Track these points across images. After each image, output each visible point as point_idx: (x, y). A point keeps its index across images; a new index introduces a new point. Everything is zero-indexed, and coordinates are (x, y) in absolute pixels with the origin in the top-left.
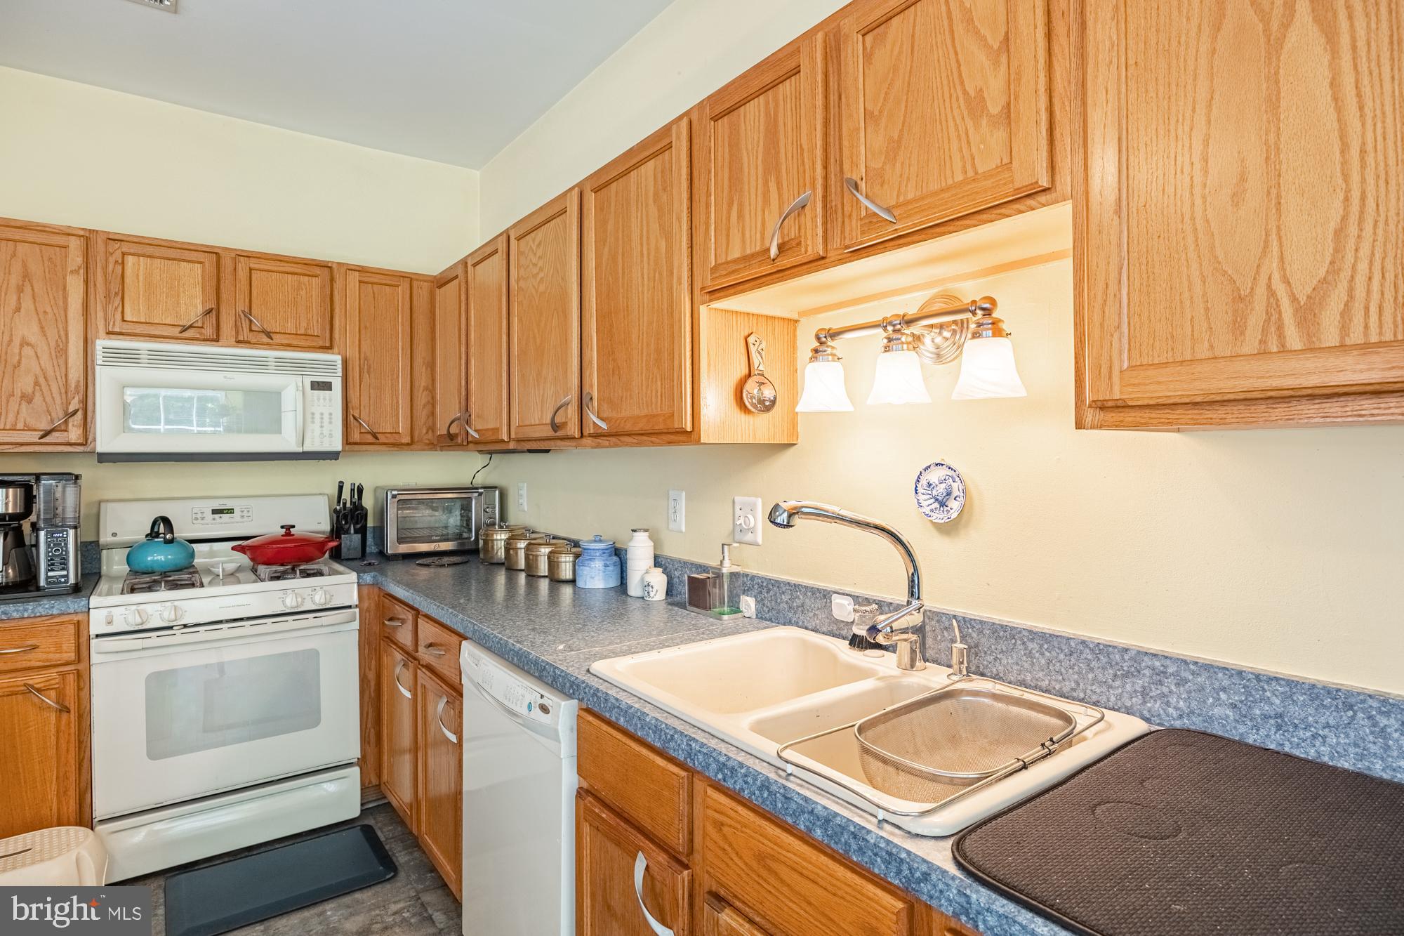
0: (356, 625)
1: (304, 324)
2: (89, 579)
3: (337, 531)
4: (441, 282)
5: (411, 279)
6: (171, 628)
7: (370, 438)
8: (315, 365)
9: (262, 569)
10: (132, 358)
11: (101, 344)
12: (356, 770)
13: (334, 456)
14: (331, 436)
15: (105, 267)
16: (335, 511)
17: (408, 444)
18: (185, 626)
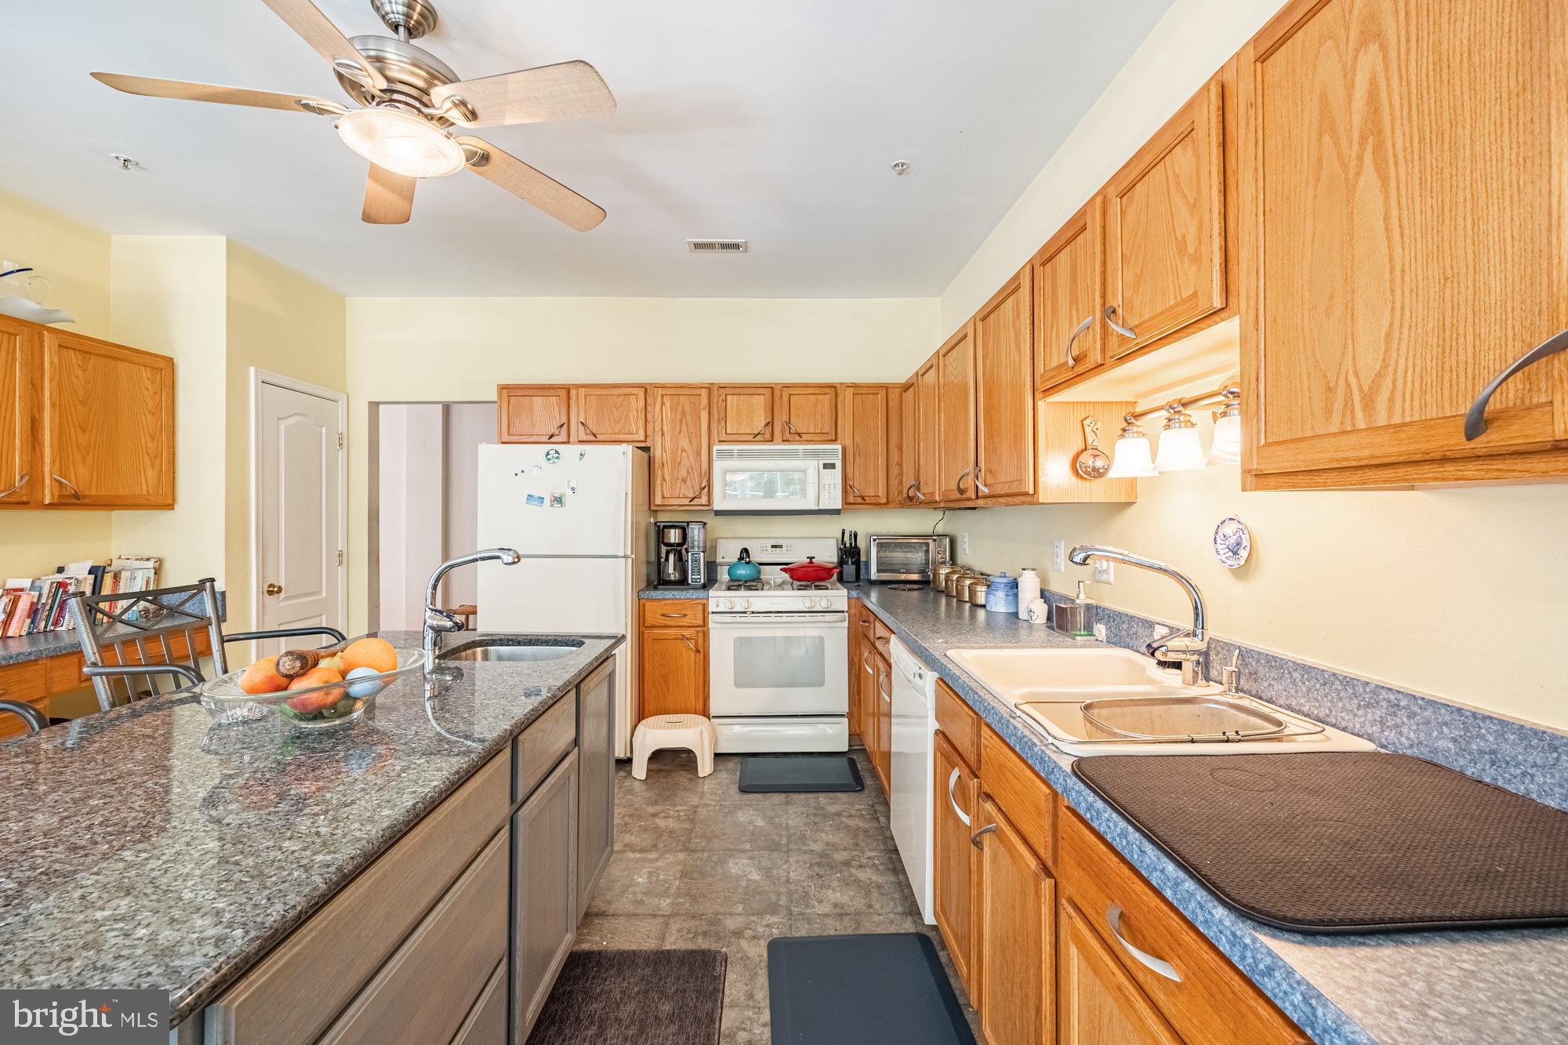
0: (846, 624)
1: (820, 426)
2: (710, 582)
3: (841, 563)
4: (906, 387)
5: (887, 388)
6: (745, 613)
7: (860, 500)
8: (825, 452)
9: (796, 583)
10: (729, 455)
11: (716, 448)
12: (845, 720)
13: (837, 512)
14: (835, 499)
15: (718, 404)
16: (840, 549)
17: (885, 504)
18: (753, 613)
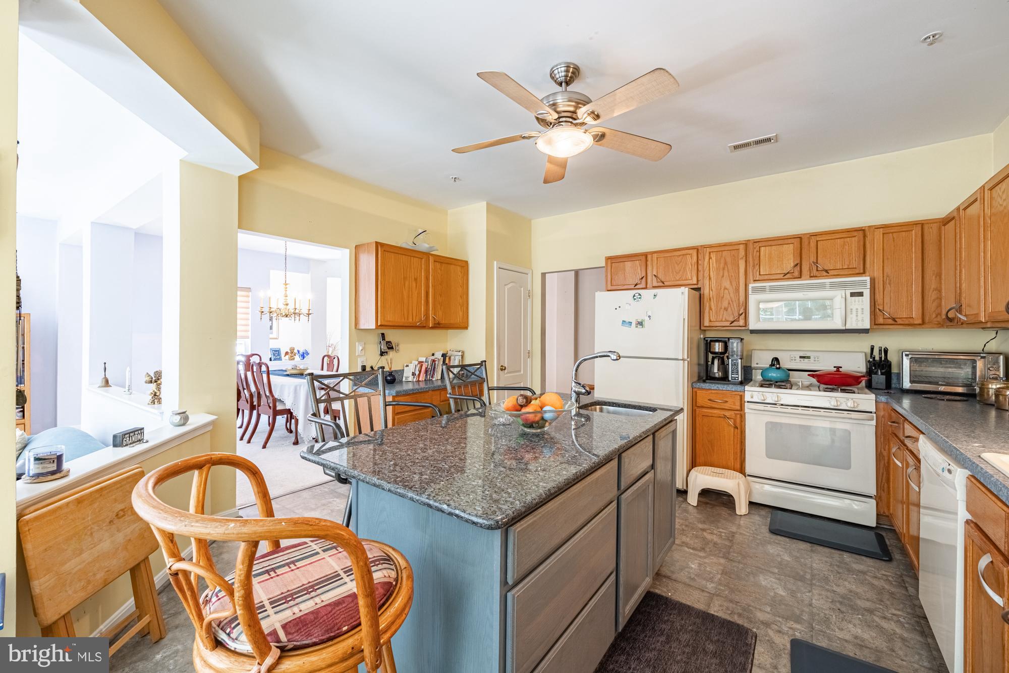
0: (874, 423)
1: (847, 263)
3: (870, 372)
4: (946, 221)
5: (922, 224)
6: (776, 404)
7: (890, 321)
8: (853, 284)
9: (823, 386)
10: (762, 290)
11: (751, 286)
12: (873, 502)
13: (866, 331)
14: (863, 320)
15: (753, 254)
16: (869, 361)
17: (920, 324)
18: (782, 405)
